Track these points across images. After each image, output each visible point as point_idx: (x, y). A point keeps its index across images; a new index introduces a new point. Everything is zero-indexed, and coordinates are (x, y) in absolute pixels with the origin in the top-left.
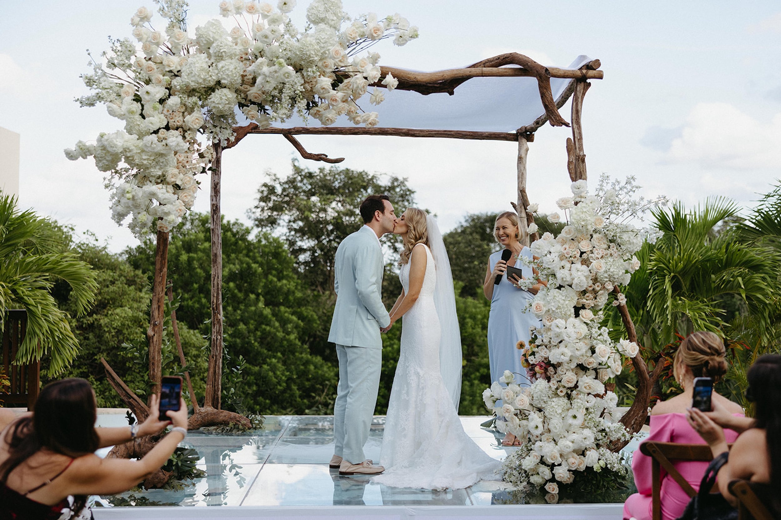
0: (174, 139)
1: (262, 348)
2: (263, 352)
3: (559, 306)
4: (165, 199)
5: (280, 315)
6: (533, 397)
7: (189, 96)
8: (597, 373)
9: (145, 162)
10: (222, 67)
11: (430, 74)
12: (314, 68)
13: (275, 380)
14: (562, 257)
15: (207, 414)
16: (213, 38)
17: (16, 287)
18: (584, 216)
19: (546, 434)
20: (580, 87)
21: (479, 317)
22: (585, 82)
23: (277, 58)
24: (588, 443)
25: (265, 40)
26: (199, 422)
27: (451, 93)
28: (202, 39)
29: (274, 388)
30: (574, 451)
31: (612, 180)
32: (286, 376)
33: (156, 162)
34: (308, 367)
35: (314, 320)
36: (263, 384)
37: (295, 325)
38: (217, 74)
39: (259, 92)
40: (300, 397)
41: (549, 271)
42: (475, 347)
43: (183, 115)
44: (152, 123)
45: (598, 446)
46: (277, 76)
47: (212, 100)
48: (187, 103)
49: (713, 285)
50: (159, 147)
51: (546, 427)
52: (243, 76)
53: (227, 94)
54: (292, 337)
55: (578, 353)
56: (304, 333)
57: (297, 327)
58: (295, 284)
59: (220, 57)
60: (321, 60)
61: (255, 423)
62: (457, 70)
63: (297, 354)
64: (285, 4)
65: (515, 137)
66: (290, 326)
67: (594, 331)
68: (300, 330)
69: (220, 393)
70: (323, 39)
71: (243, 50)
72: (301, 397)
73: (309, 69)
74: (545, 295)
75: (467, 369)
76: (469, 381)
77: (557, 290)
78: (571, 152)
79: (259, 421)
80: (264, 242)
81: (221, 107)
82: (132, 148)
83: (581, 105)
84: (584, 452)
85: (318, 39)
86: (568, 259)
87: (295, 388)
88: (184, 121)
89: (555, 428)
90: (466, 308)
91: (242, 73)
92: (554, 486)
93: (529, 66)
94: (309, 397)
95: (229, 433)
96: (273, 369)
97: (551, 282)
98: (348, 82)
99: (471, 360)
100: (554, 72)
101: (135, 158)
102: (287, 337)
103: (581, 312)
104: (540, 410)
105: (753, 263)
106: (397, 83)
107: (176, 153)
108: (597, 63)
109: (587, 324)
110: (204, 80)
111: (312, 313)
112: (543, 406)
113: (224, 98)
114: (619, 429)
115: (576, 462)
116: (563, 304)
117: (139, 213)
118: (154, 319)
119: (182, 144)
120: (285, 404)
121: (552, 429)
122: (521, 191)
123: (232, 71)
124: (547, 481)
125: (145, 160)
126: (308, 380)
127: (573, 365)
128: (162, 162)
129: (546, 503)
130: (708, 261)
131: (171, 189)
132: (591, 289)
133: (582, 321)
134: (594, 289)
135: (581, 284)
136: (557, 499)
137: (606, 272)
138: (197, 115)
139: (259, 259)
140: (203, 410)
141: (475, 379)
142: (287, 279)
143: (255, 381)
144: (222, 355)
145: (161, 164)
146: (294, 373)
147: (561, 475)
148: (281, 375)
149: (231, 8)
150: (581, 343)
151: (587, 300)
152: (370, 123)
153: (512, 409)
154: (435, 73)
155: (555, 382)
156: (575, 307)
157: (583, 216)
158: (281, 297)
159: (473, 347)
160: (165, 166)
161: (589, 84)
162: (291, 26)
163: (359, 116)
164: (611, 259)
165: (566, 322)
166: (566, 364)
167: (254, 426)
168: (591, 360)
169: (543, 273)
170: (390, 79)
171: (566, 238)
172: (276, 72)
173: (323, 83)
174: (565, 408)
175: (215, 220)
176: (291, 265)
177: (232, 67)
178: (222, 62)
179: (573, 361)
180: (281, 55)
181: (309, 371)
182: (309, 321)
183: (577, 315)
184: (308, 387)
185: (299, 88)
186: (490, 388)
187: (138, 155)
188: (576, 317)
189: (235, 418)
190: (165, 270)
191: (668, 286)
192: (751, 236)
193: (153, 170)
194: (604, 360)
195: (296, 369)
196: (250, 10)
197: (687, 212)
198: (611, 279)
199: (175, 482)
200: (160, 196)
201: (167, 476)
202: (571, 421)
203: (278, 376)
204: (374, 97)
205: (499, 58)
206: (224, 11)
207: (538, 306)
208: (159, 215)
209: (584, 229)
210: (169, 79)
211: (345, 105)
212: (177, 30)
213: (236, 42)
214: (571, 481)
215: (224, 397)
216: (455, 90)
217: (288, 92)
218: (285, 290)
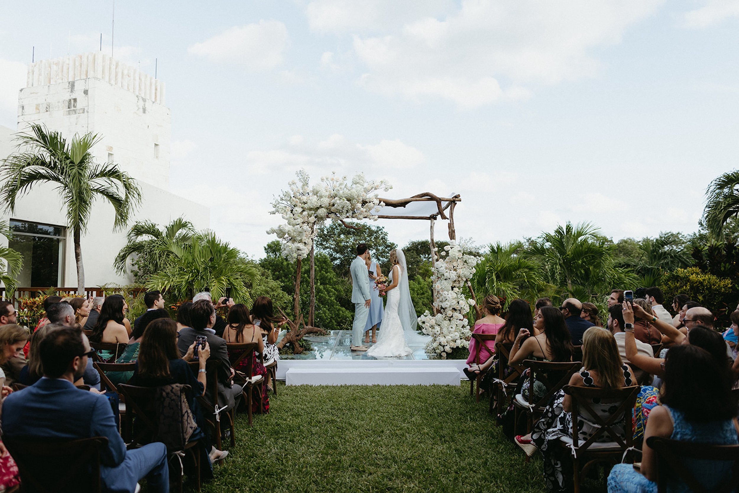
0: (305, 227)
3: (445, 287)
4: (302, 248)
6: (436, 321)
7: (310, 211)
8: (460, 312)
9: (295, 235)
10: (322, 200)
11: (397, 201)
12: (355, 200)
14: (446, 268)
15: (309, 329)
16: (319, 190)
17: (229, 278)
19: (441, 334)
20: (453, 204)
21: (416, 289)
22: (454, 202)
24: (457, 337)
25: (338, 191)
26: (307, 332)
27: (405, 207)
28: (314, 190)
30: (452, 340)
31: (464, 239)
33: (299, 235)
35: (342, 291)
38: (320, 203)
39: (335, 209)
41: (442, 273)
43: (308, 218)
44: (297, 221)
45: (461, 339)
46: (342, 204)
47: (318, 212)
48: (309, 213)
49: (514, 276)
50: (300, 230)
51: (441, 332)
54: (332, 298)
55: (453, 304)
56: (337, 297)
57: (334, 294)
59: (321, 197)
60: (358, 197)
61: (327, 333)
62: (407, 199)
64: (345, 177)
65: (429, 218)
66: (331, 294)
67: (459, 296)
69: (313, 321)
70: (358, 190)
71: (329, 194)
73: (353, 201)
74: (440, 282)
77: (445, 280)
78: (450, 228)
79: (329, 332)
82: (291, 230)
83: (453, 211)
84: (455, 341)
85: (356, 190)
86: (449, 269)
87: (334, 321)
88: (308, 220)
91: (329, 203)
92: (445, 354)
93: (434, 197)
94: (339, 325)
96: (324, 312)
97: (442, 277)
98: (367, 205)
100: (443, 199)
103: (454, 289)
104: (439, 325)
105: (530, 267)
106: (385, 204)
108: (459, 196)
109: (456, 293)
110: (316, 205)
113: (322, 211)
114: (469, 332)
115: (453, 345)
116: (447, 286)
117: (293, 253)
118: (296, 291)
121: (444, 333)
122: (432, 238)
123: (325, 202)
124: (442, 352)
126: (339, 318)
127: (451, 309)
129: (442, 359)
130: (511, 266)
131: (304, 245)
132: (457, 280)
133: (454, 292)
135: (454, 278)
136: (446, 358)
137: (463, 274)
138: (313, 217)
140: (307, 327)
147: (447, 350)
149: (325, 179)
150: (454, 300)
151: (456, 284)
153: (429, 325)
154: (399, 200)
155: (444, 315)
156: (452, 287)
157: (454, 253)
160: (302, 236)
161: (456, 203)
162: (347, 185)
163: (372, 217)
164: (465, 269)
165: (448, 292)
166: (448, 308)
168: (458, 307)
169: (439, 274)
170: (382, 203)
171: (448, 261)
172: (342, 202)
173: (359, 206)
174: (448, 325)
179: (451, 307)
180: (343, 196)
181: (340, 313)
183: (452, 290)
185: (350, 208)
189: (320, 330)
191: (494, 277)
192: (530, 255)
193: (298, 238)
194: (463, 306)
196: (332, 180)
197: (502, 246)
198: (465, 276)
199: (305, 352)
200: (300, 248)
201: (302, 349)
202: (451, 329)
204: (376, 210)
205: (422, 195)
206: (322, 180)
207: (438, 286)
208: (300, 254)
209: (454, 258)
210: (303, 205)
211: (366, 213)
212: (306, 187)
213: (327, 191)
214: (451, 352)
215: (315, 322)
216: (406, 206)
217: (345, 209)
218: (329, 277)
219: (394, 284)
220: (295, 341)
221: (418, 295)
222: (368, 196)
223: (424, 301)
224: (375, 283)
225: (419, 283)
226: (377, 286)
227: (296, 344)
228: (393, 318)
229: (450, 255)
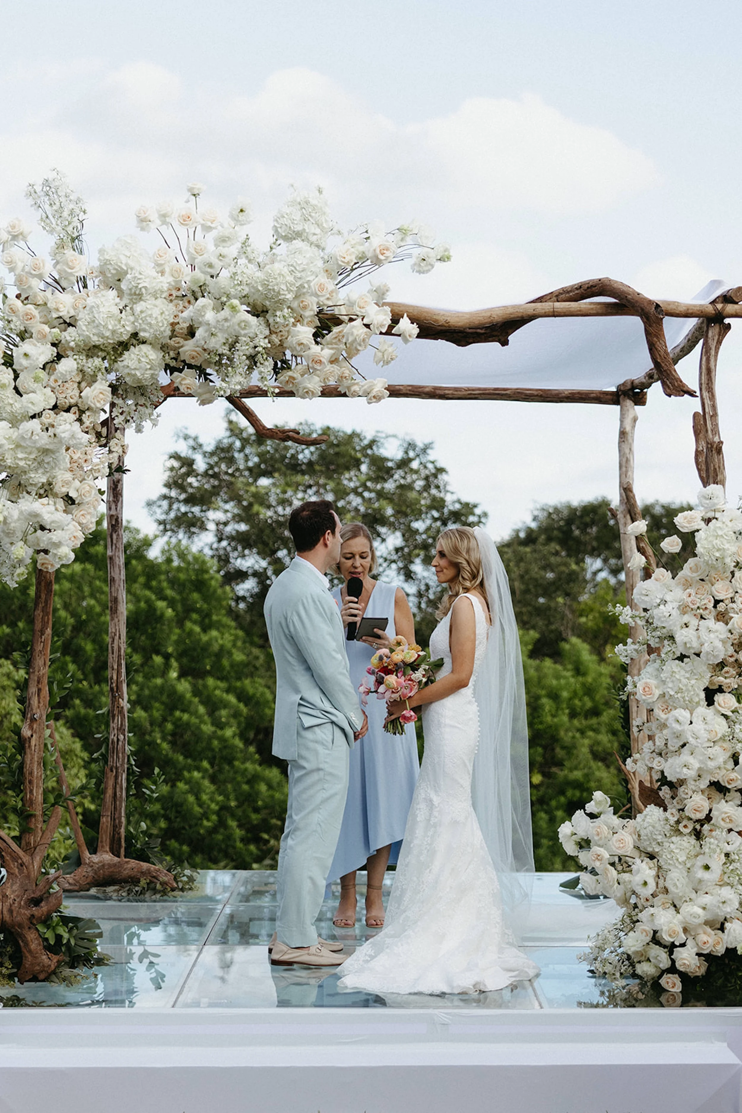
0: (68, 426)
1: (174, 751)
2: (178, 760)
3: (680, 688)
4: (53, 522)
5: (205, 693)
6: (639, 836)
7: (88, 356)
9: (22, 463)
10: (142, 312)
11: (470, 313)
12: (286, 310)
13: (197, 810)
14: (684, 609)
15: (103, 866)
16: (126, 265)
18: (719, 543)
19: (661, 896)
20: (713, 331)
21: (565, 694)
22: (722, 322)
23: (228, 296)
24: (729, 910)
25: (209, 270)
26: (88, 880)
27: (505, 343)
28: (109, 266)
29: (196, 825)
30: (707, 923)
32: (217, 803)
33: (39, 463)
34: (256, 786)
36: (176, 817)
37: (232, 712)
38: (133, 323)
39: (197, 349)
40: (242, 840)
41: (664, 630)
42: (558, 750)
43: (79, 387)
44: (32, 403)
46: (228, 327)
47: (125, 363)
48: (85, 369)
50: (43, 440)
51: (661, 885)
52: (173, 324)
53: (148, 353)
54: (229, 732)
55: (711, 764)
56: (248, 725)
57: (236, 715)
58: (232, 638)
59: (137, 296)
60: (296, 297)
61: (181, 881)
62: (513, 307)
63: (237, 763)
64: (242, 211)
65: (615, 398)
66: (224, 713)
67: (737, 728)
68: (242, 719)
69: (123, 830)
70: (299, 265)
71: (173, 283)
72: (244, 840)
73: (278, 313)
74: (658, 670)
75: (542, 789)
76: (546, 812)
77: (677, 661)
78: (701, 435)
79: (188, 877)
80: (176, 563)
81: (139, 374)
83: (716, 360)
84: (723, 924)
85: (292, 265)
86: (694, 612)
87: (233, 824)
88: (80, 397)
89: (675, 885)
90: (540, 679)
91: (172, 321)
92: (675, 981)
93: (628, 301)
94: (257, 840)
95: (139, 896)
96: (196, 790)
97: (667, 649)
98: (340, 332)
99: (549, 772)
100: (669, 308)
101: (6, 456)
102: (219, 733)
103: (716, 698)
104: (651, 857)
106: (417, 331)
107: (67, 449)
109: (726, 717)
110: (114, 332)
111: (261, 689)
112: (657, 850)
113: (143, 359)
115: (710, 940)
116: (686, 685)
117: (12, 543)
118: (32, 710)
119: (79, 436)
120: (215, 853)
121: (671, 888)
122: (625, 489)
123: (156, 318)
124: (663, 972)
125: (21, 459)
126: (256, 810)
127: (704, 784)
128: (48, 463)
129: (662, 1006)
131: (61, 504)
132: (732, 660)
133: (719, 711)
134: (736, 660)
135: (716, 653)
136: (679, 1000)
138: (102, 387)
139: (169, 592)
140: (96, 858)
141: (557, 808)
142: (218, 629)
143: (162, 812)
144: (126, 766)
145: (46, 466)
146: (232, 797)
147: (686, 962)
148: (209, 802)
149: (154, 216)
150: (717, 747)
151: (726, 678)
152: (374, 397)
153: (607, 855)
154: (477, 313)
155: (674, 811)
156: (706, 690)
157: (717, 542)
158: (207, 661)
159: (553, 750)
160: (53, 468)
161: (728, 327)
162: (249, 246)
163: (357, 384)
165: (691, 714)
166: (693, 783)
167: (180, 885)
168: (733, 775)
169: (654, 634)
170: (405, 325)
171: (692, 578)
172: (226, 320)
174: (693, 853)
175: (114, 542)
176: (224, 603)
177: (156, 312)
178: (142, 302)
179: (703, 776)
180: (233, 291)
181: (258, 793)
182: (258, 703)
183: (710, 701)
184: (255, 822)
185: (262, 344)
186: (570, 821)
187: (11, 452)
188: (708, 705)
189: (149, 871)
190: (49, 631)
193: (33, 475)
195: (235, 790)
196: (184, 221)
199: (67, 972)
200: (46, 518)
201: (55, 961)
202: (701, 874)
203: (204, 803)
204: (380, 354)
205: (581, 287)
206: (143, 222)
207: (647, 686)
208: (42, 546)
209: (720, 564)
210: (56, 330)
211: (335, 367)
212: (69, 253)
213: (162, 273)
214: (701, 971)
215: (129, 837)
216: (510, 338)
217: (244, 349)
218: (216, 647)
219: (455, 677)
220: (26, 922)
221: (573, 715)
222: (342, 295)
223: (598, 743)
224: (371, 672)
225: (579, 670)
226: (380, 682)
227: (31, 936)
228: (455, 823)
229: (699, 550)
